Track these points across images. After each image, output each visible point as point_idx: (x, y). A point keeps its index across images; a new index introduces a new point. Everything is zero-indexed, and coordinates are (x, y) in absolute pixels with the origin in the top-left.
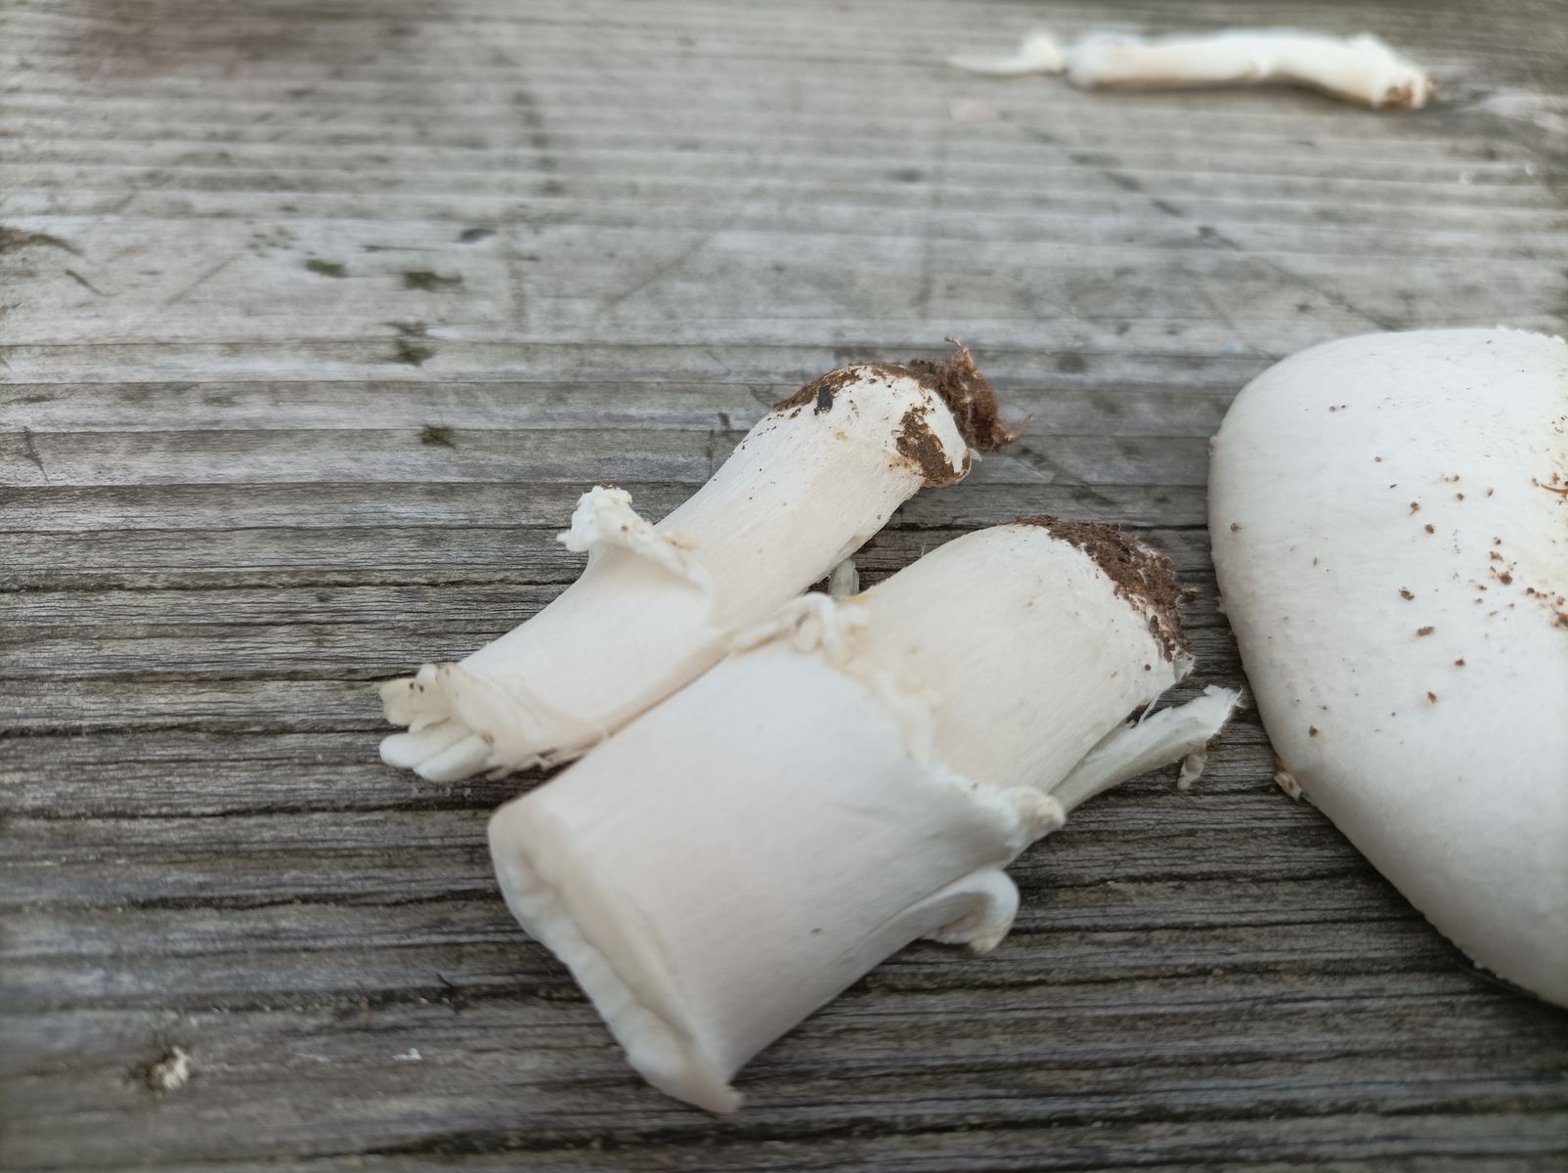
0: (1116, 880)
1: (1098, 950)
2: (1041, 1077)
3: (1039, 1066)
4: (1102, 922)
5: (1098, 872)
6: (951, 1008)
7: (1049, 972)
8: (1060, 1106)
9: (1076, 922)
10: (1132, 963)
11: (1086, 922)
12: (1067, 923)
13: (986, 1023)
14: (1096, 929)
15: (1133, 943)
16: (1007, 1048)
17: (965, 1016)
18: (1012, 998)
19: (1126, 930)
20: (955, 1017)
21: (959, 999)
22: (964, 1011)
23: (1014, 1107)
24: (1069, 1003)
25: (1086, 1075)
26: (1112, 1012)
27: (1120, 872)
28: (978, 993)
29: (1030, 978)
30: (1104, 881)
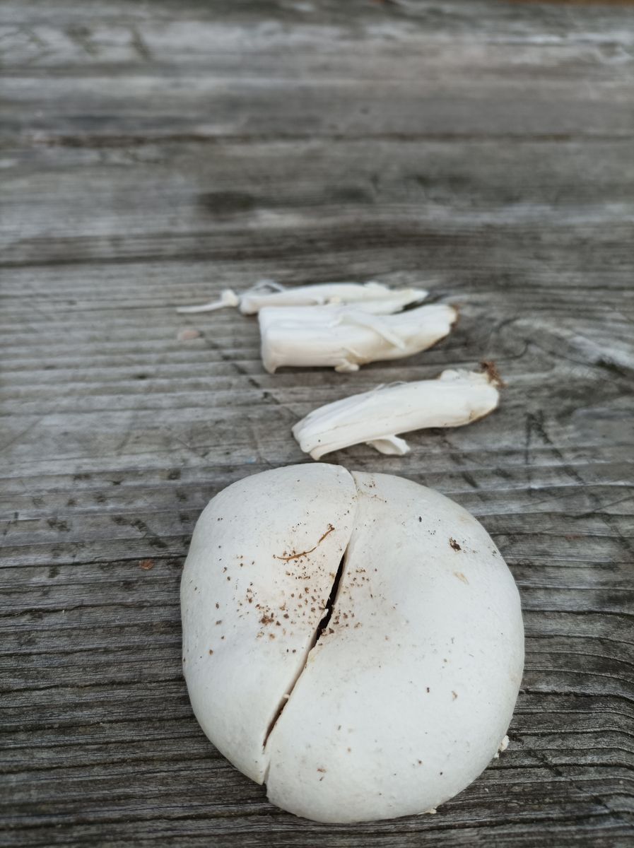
0: (104, 723)
1: (84, 753)
2: (44, 808)
3: (44, 803)
4: (90, 741)
5: (97, 719)
6: (19, 779)
7: (62, 763)
8: (45, 820)
9: (80, 741)
10: (95, 758)
11: (84, 741)
12: (77, 742)
13: (30, 785)
14: (87, 744)
15: (99, 750)
16: (35, 795)
17: (23, 783)
18: (43, 775)
19: (100, 744)
20: (20, 783)
21: (24, 776)
22: (23, 780)
23: (28, 821)
24: (64, 776)
25: (61, 806)
26: (80, 779)
27: (105, 719)
28: (33, 773)
29: (54, 766)
30: (98, 723)
